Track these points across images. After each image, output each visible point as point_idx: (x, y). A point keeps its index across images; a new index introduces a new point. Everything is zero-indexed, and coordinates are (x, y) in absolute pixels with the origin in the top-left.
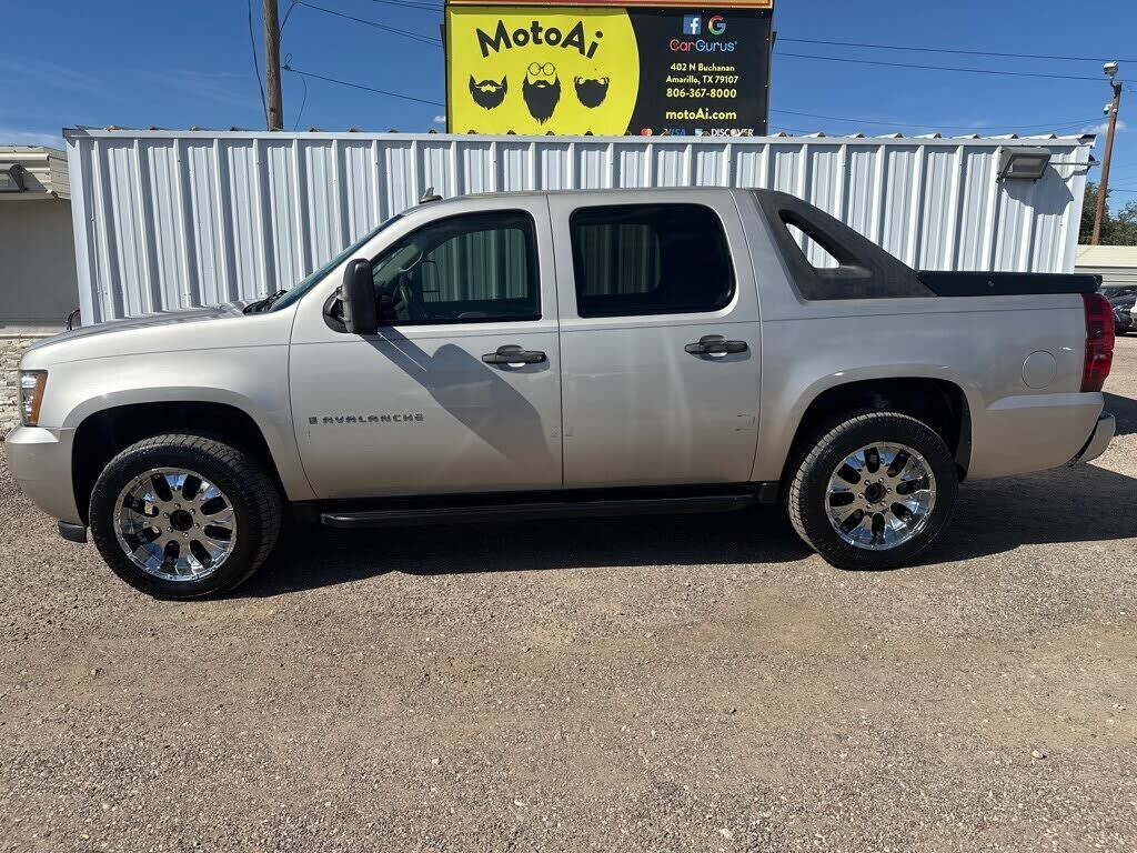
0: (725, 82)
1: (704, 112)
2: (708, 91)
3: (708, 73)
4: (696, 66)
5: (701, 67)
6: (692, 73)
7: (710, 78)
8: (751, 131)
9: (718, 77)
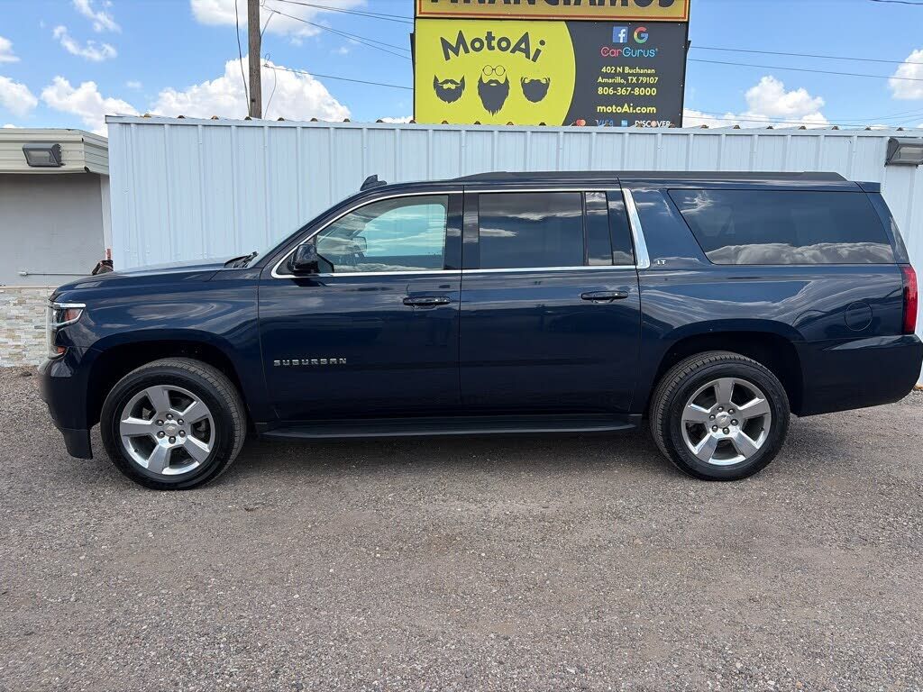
0: (647, 82)
1: (629, 107)
2: (633, 90)
3: (633, 75)
4: (624, 69)
5: (627, 70)
6: (619, 74)
7: (635, 79)
8: (668, 123)
9: (641, 78)
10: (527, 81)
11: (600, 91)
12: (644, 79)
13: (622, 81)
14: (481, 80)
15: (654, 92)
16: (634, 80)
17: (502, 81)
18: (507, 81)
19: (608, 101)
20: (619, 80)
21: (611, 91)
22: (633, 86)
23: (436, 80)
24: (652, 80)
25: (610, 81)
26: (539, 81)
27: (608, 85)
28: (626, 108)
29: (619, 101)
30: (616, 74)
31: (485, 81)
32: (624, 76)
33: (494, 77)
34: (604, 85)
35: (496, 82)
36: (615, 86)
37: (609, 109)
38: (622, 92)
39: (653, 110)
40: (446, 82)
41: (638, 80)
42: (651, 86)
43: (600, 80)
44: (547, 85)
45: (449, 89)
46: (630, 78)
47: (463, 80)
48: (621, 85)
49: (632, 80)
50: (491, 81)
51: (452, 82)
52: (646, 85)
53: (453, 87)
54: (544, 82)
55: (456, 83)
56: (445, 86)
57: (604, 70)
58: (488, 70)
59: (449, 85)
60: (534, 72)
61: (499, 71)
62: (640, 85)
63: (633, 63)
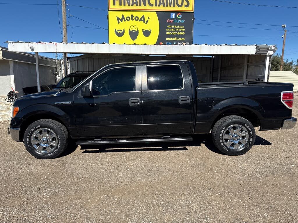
4: (174, 27)
5: (175, 27)
6: (173, 28)
8: (188, 43)
9: (180, 29)
10: (144, 30)
11: (167, 33)
13: (174, 30)
14: (130, 30)
15: (184, 33)
17: (136, 30)
18: (138, 30)
19: (170, 36)
20: (173, 30)
21: (170, 33)
22: (177, 32)
23: (115, 30)
24: (183, 30)
25: (170, 30)
26: (148, 30)
27: (170, 31)
28: (175, 39)
29: (173, 36)
30: (172, 28)
31: (131, 30)
32: (175, 29)
33: (134, 29)
34: (168, 31)
35: (134, 30)
36: (172, 32)
37: (170, 39)
38: (174, 33)
39: (183, 39)
40: (119, 30)
41: (179, 30)
42: (183, 32)
43: (167, 30)
44: (150, 32)
45: (120, 33)
46: (176, 29)
47: (124, 30)
48: (174, 31)
49: (177, 30)
50: (133, 30)
52: (182, 31)
53: (121, 32)
54: (149, 30)
55: (122, 31)
56: (119, 32)
57: (168, 27)
58: (132, 27)
60: (146, 27)
61: (135, 27)
62: (179, 31)
63: (177, 24)
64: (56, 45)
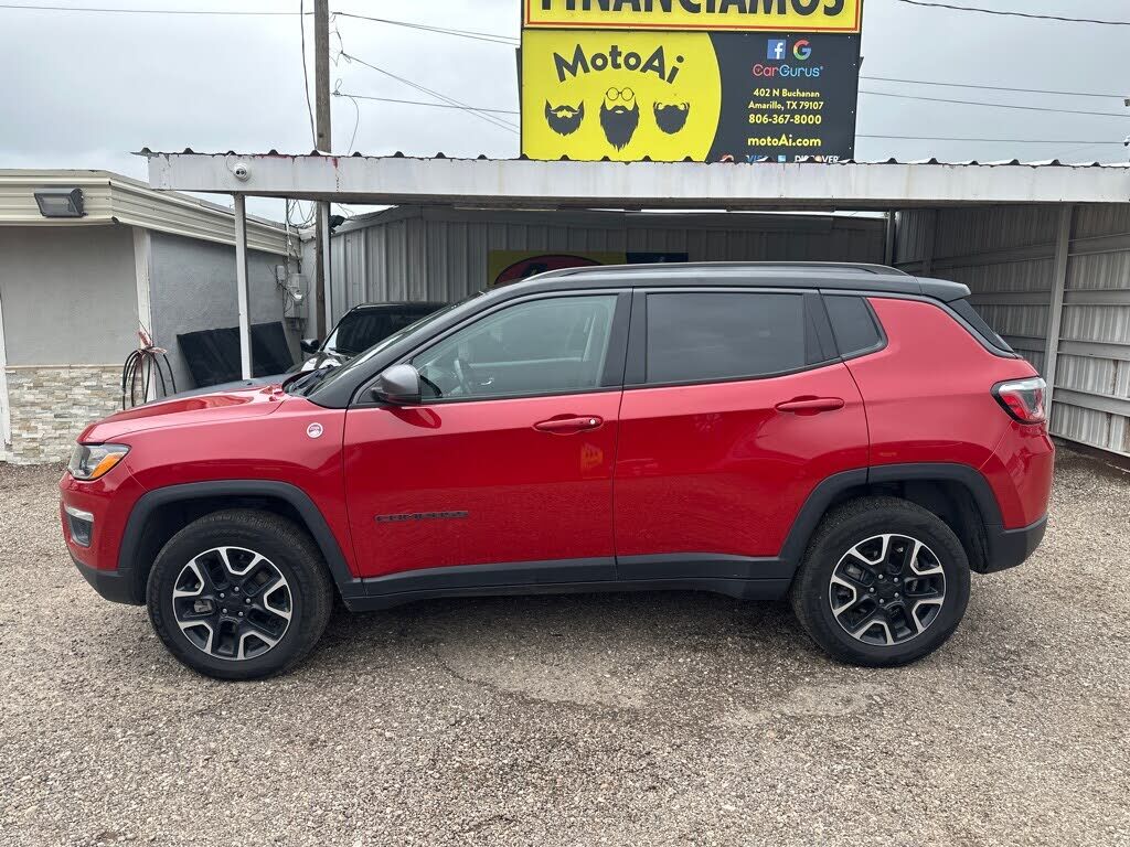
0: (810, 108)
1: (788, 139)
2: (792, 117)
3: (792, 99)
4: (781, 92)
5: (785, 93)
6: (775, 98)
7: (794, 104)
8: (836, 158)
9: (802, 103)
10: (661, 107)
11: (752, 119)
12: (807, 105)
13: (779, 106)
14: (603, 107)
15: (818, 119)
16: (794, 106)
17: (630, 107)
18: (636, 107)
19: (761, 131)
20: (775, 105)
21: (765, 120)
22: (793, 113)
23: (548, 106)
24: (816, 106)
25: (764, 106)
26: (676, 106)
27: (762, 112)
28: (783, 140)
29: (775, 131)
30: (771, 98)
31: (609, 107)
32: (781, 100)
33: (620, 103)
34: (756, 112)
35: (623, 108)
36: (770, 112)
37: (762, 142)
38: (779, 120)
39: (817, 142)
40: (561, 108)
41: (798, 105)
42: (815, 112)
43: (751, 105)
44: (686, 112)
45: (565, 117)
46: (789, 102)
47: (581, 106)
48: (778, 112)
49: (791, 105)
50: (617, 108)
51: (569, 109)
52: (809, 112)
53: (569, 115)
54: (682, 108)
55: (573, 110)
56: (560, 115)
57: (756, 93)
58: (613, 94)
59: (564, 113)
60: (669, 95)
61: (627, 94)
62: (802, 112)
63: (791, 84)
64: (336, 165)
